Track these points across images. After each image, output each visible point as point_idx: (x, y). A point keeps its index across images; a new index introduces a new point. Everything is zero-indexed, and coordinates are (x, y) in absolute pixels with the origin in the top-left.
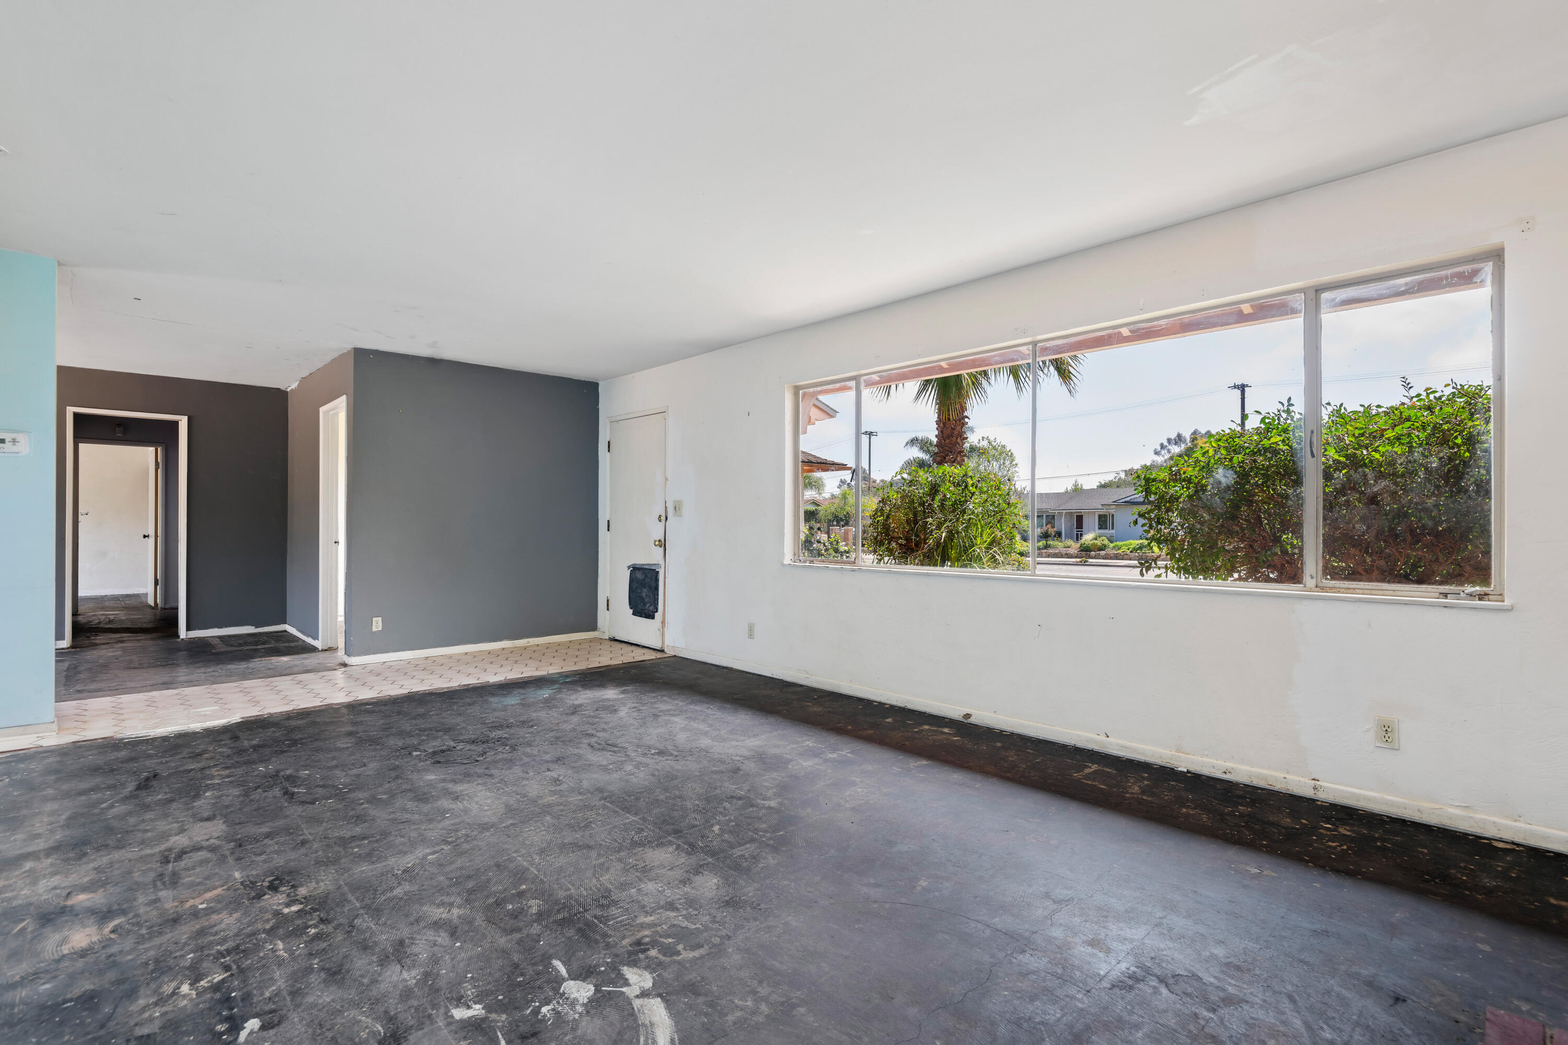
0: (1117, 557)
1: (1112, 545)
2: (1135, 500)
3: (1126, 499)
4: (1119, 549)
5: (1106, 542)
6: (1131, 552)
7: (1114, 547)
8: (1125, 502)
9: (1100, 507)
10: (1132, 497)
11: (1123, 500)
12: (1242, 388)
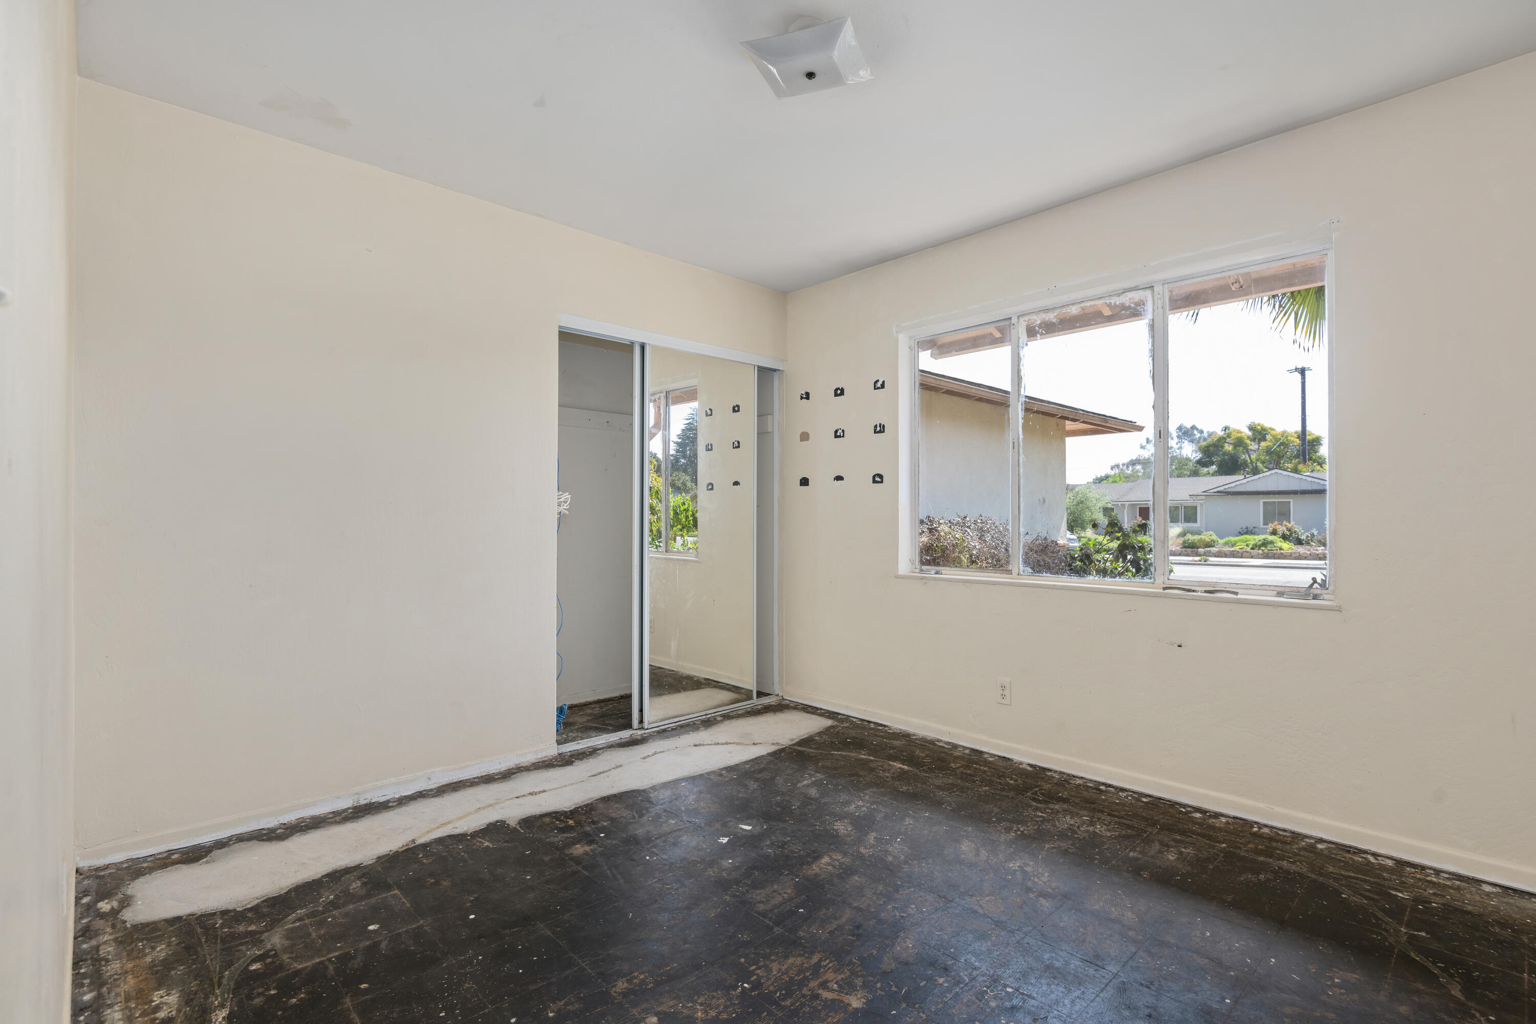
0: (1233, 555)
1: (1221, 541)
2: (1229, 490)
3: (1219, 489)
4: (1233, 546)
5: (1214, 537)
6: (1252, 549)
7: (1226, 544)
8: (1218, 492)
9: (1188, 498)
10: (1226, 487)
11: (1216, 490)
12: (1302, 372)
